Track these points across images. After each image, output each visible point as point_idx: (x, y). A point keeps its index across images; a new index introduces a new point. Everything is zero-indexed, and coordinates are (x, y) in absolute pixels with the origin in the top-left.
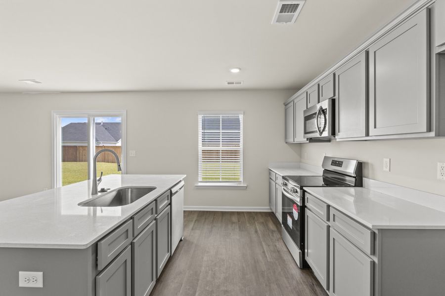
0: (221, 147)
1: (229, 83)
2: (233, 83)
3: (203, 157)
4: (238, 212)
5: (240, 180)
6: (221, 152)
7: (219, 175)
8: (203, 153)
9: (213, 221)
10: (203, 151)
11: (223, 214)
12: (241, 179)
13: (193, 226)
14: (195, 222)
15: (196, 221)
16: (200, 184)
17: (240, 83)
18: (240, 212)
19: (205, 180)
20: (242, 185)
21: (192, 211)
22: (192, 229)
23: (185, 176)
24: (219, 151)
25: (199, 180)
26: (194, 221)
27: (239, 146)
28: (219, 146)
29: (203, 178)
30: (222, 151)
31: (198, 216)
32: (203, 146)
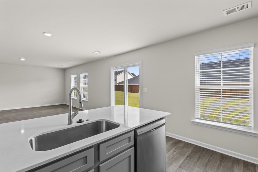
0: (222, 86)
1: (228, 13)
2: (234, 10)
3: (200, 95)
4: (245, 162)
5: (250, 125)
6: (221, 91)
7: (220, 115)
8: (200, 91)
9: (207, 164)
10: (200, 89)
11: (223, 157)
12: (252, 124)
13: (183, 163)
14: (186, 158)
15: (188, 156)
16: (197, 120)
17: (247, 6)
18: (248, 162)
19: (203, 117)
20: (252, 131)
21: (188, 144)
22: (180, 167)
23: (170, 113)
24: (220, 90)
25: (196, 117)
26: (186, 156)
27: (249, 85)
28: (219, 85)
29: (201, 116)
30: (223, 90)
31: (192, 152)
32: (200, 85)
